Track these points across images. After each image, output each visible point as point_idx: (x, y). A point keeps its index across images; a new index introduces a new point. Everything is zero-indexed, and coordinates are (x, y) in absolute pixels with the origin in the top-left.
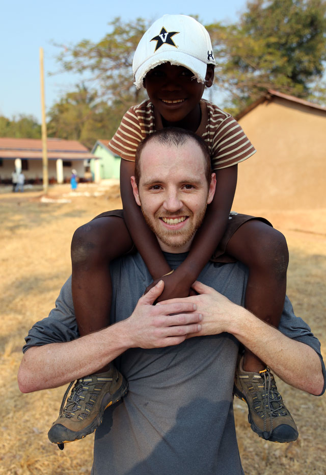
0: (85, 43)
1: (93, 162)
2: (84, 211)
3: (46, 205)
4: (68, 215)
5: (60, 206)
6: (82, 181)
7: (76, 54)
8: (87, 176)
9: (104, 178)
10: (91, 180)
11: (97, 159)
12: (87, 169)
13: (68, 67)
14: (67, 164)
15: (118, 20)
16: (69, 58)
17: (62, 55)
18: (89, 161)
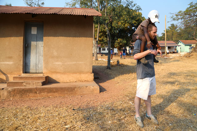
0: (180, 12)
1: (177, 47)
2: (179, 60)
3: (167, 58)
4: (174, 61)
5: (171, 59)
6: (174, 53)
7: (177, 15)
8: (176, 51)
9: (181, 52)
10: (177, 52)
11: (179, 46)
12: (176, 49)
13: (174, 19)
14: (169, 48)
15: (192, 3)
16: (175, 17)
17: (173, 16)
18: (176, 47)
